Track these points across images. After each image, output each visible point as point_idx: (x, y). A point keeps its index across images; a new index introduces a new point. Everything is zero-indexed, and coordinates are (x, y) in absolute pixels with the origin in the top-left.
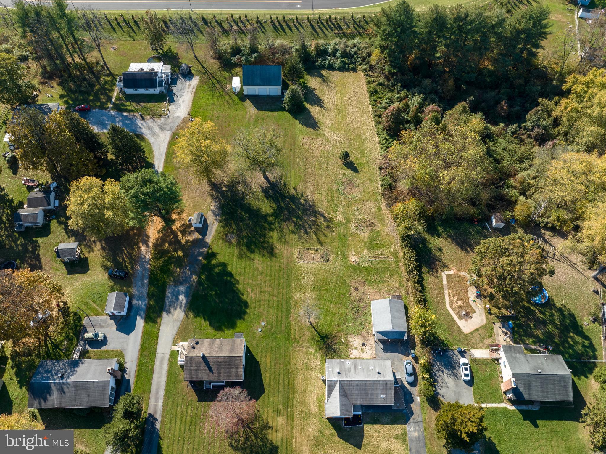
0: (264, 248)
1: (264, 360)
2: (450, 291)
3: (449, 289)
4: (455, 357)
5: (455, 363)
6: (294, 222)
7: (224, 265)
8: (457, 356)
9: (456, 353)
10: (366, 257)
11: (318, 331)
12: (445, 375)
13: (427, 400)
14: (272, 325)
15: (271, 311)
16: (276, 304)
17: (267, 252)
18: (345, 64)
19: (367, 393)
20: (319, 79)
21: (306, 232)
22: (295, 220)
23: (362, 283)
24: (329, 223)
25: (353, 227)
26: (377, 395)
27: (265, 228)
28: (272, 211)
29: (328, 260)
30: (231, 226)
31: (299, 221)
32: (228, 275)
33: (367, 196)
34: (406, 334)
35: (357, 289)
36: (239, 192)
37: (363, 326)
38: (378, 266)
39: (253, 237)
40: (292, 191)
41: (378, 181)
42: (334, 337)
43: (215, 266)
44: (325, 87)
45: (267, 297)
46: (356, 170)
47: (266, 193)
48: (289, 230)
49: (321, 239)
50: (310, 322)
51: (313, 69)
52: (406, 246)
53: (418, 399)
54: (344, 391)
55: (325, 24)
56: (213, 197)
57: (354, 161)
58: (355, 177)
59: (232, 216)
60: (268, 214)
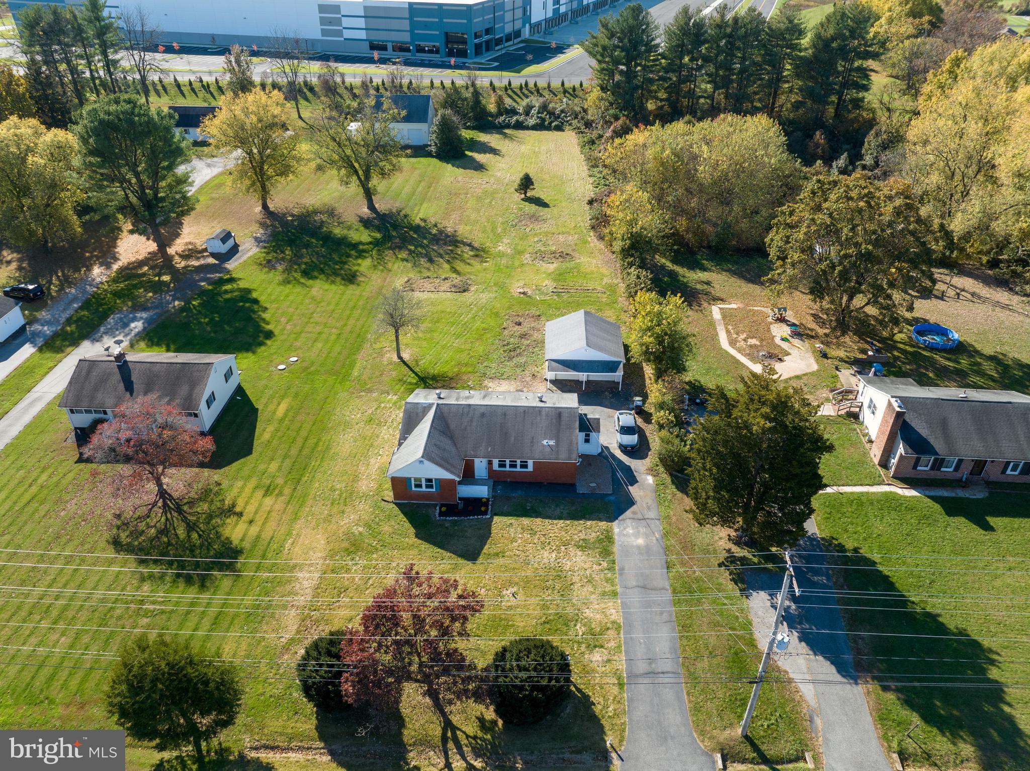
0: (338, 275)
1: (270, 407)
2: (730, 327)
3: (726, 325)
6: (410, 250)
7: (246, 291)
10: (548, 288)
11: (417, 370)
13: (673, 482)
14: (313, 363)
15: (319, 345)
16: (333, 337)
17: (343, 279)
18: (543, 120)
19: (506, 433)
20: (497, 136)
21: (431, 261)
22: (413, 248)
23: (533, 317)
24: (480, 253)
25: (527, 258)
26: (532, 442)
27: (349, 256)
28: (370, 240)
29: (464, 291)
30: (283, 252)
31: (419, 249)
32: (248, 302)
33: (561, 229)
34: (621, 366)
35: (519, 324)
36: (315, 221)
37: (523, 367)
38: (570, 300)
39: (321, 263)
40: (417, 221)
41: (585, 216)
42: (451, 379)
43: (226, 292)
44: (507, 141)
45: (319, 329)
46: (546, 205)
47: (366, 223)
48: (397, 258)
49: (458, 268)
50: (400, 358)
51: (490, 128)
52: (631, 265)
53: (650, 479)
54: (447, 426)
55: (519, 92)
56: (263, 225)
57: (542, 197)
58: (542, 211)
59: (291, 243)
60: (361, 243)
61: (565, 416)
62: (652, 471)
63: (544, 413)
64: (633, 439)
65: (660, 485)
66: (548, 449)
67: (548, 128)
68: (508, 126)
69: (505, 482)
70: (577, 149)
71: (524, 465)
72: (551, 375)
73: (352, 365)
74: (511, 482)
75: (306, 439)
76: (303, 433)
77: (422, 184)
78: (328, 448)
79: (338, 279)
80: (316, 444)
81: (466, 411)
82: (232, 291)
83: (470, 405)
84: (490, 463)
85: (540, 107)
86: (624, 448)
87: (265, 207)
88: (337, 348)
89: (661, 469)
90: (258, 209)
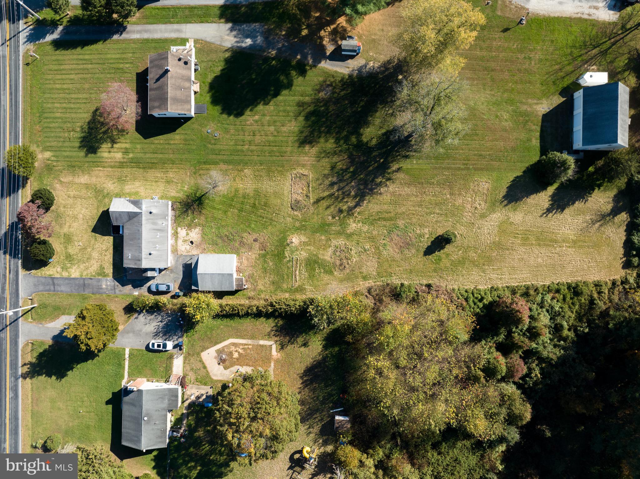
0: (312, 133)
1: (177, 137)
2: (250, 346)
3: (253, 345)
4: (175, 338)
5: (170, 336)
7: (289, 85)
10: (297, 255)
11: (206, 195)
12: (158, 324)
15: (231, 143)
16: (239, 148)
23: (263, 247)
24: (345, 212)
25: (339, 242)
29: (293, 209)
35: (255, 240)
38: (283, 268)
40: (396, 166)
41: (409, 281)
47: (392, 132)
49: (323, 201)
53: (136, 293)
56: (387, 63)
58: (417, 251)
59: (358, 90)
65: (134, 297)
83: (141, 225)
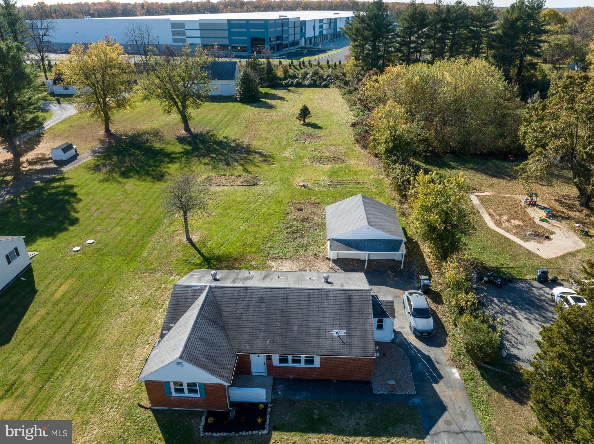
0: (149, 175)
1: (51, 289)
6: (212, 157)
7: (70, 187)
8: (540, 289)
9: (536, 283)
10: (324, 182)
11: (203, 251)
13: (484, 377)
14: (107, 245)
15: (118, 229)
16: (133, 222)
17: (153, 178)
18: (315, 81)
19: (288, 321)
20: (284, 91)
21: (228, 164)
22: (214, 155)
23: (313, 204)
24: (267, 159)
25: (306, 161)
26: (319, 332)
27: (163, 162)
28: (182, 150)
29: (254, 185)
30: (110, 159)
31: (220, 156)
32: (67, 195)
33: (332, 142)
34: (403, 244)
35: (301, 210)
36: (143, 139)
37: (306, 247)
38: (344, 190)
39: (138, 167)
40: (221, 138)
41: (350, 134)
42: (235, 259)
43: (53, 188)
44: (290, 93)
45: (122, 215)
46: (320, 128)
47: (181, 140)
48: (201, 162)
49: (249, 169)
50: (189, 239)
51: (278, 87)
52: (394, 162)
53: (456, 373)
54: (219, 313)
55: (298, 68)
56: (102, 142)
57: (317, 123)
58: (317, 131)
59: (119, 153)
60: (175, 153)
61: (356, 299)
62: (455, 361)
63: (331, 296)
64: (426, 324)
65: (468, 379)
66: (338, 342)
67: (319, 86)
68: (291, 85)
69: (287, 380)
70: (340, 98)
71: (310, 361)
72: (332, 255)
73: (143, 247)
74: (294, 380)
75: (76, 323)
76: (74, 317)
77: (228, 116)
78: (95, 334)
79: (149, 178)
80: (84, 330)
81: (242, 294)
82: (58, 187)
83: (247, 288)
84: (269, 358)
85: (313, 73)
86: (420, 334)
87: (107, 130)
88: (134, 232)
89: (467, 360)
90: (102, 132)
